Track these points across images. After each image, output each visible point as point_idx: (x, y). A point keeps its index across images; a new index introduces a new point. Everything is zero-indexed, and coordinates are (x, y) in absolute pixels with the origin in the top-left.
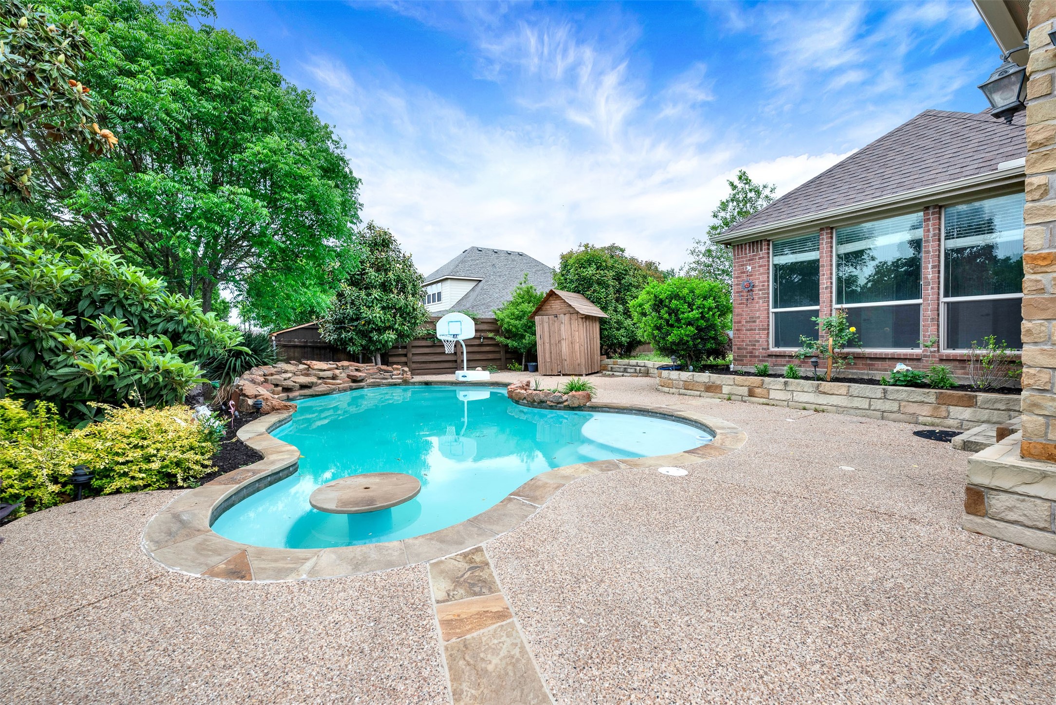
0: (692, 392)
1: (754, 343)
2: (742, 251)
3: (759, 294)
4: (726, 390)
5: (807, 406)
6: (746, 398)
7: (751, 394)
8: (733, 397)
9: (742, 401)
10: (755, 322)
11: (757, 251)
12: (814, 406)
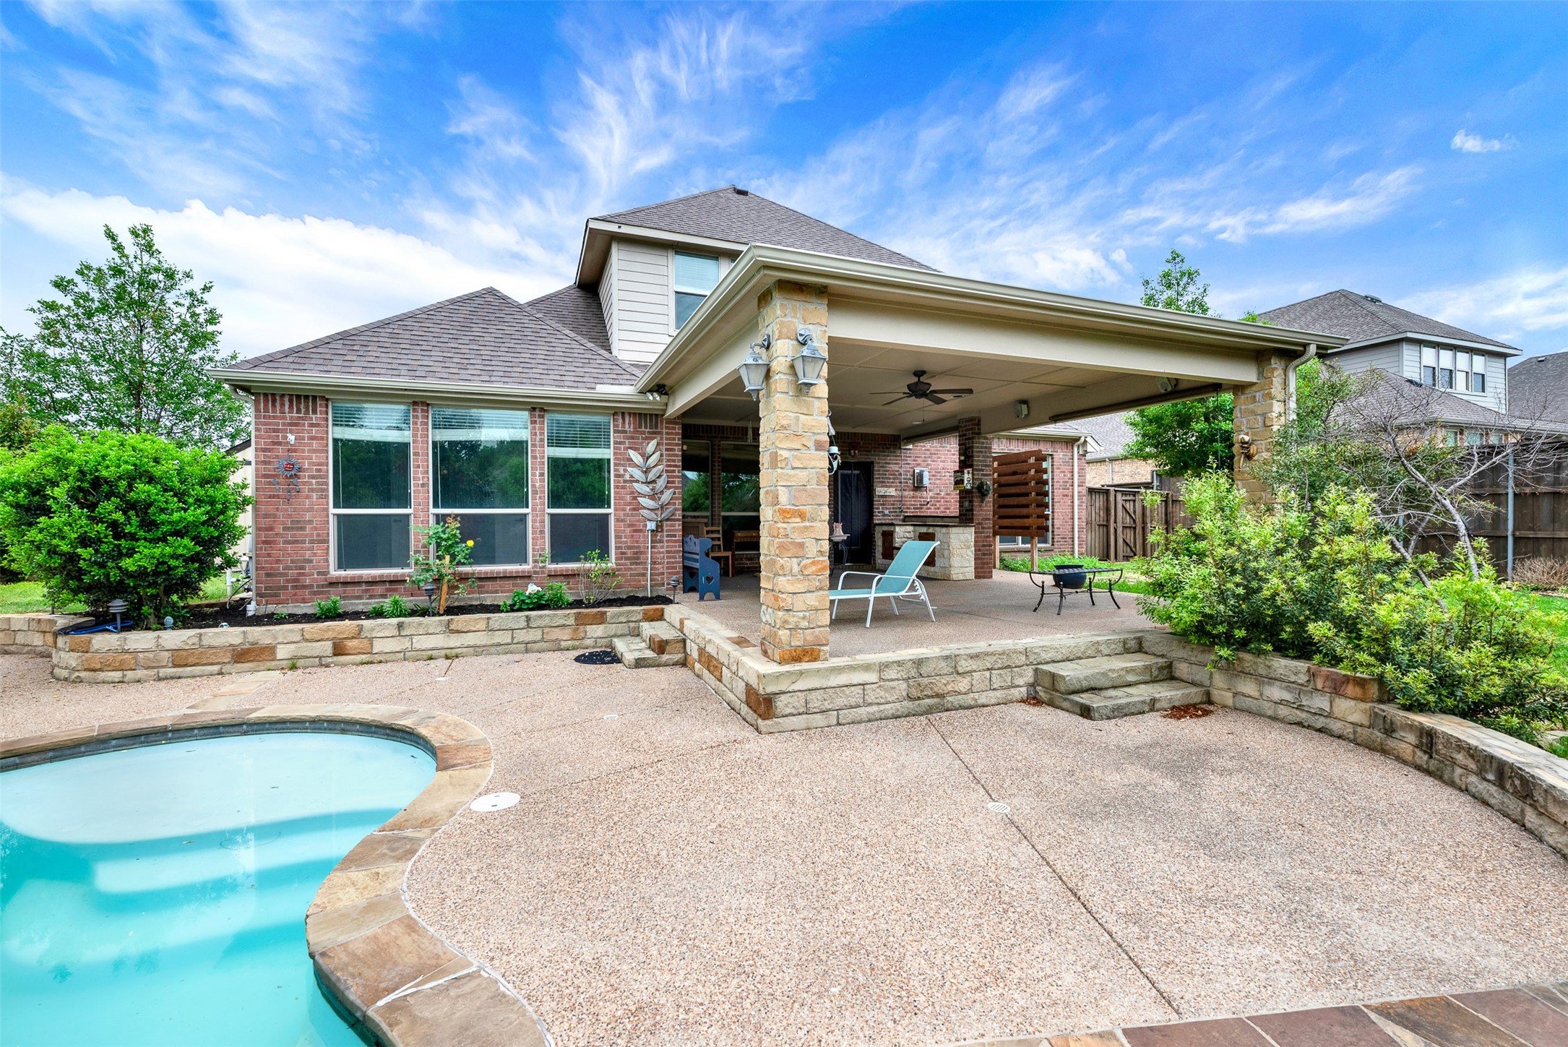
0: (197, 670)
1: (300, 565)
2: (274, 405)
3: (311, 484)
4: (283, 652)
5: (434, 653)
6: (330, 660)
7: (339, 650)
8: (300, 663)
9: (321, 665)
10: (302, 529)
11: (307, 412)
12: (443, 652)
